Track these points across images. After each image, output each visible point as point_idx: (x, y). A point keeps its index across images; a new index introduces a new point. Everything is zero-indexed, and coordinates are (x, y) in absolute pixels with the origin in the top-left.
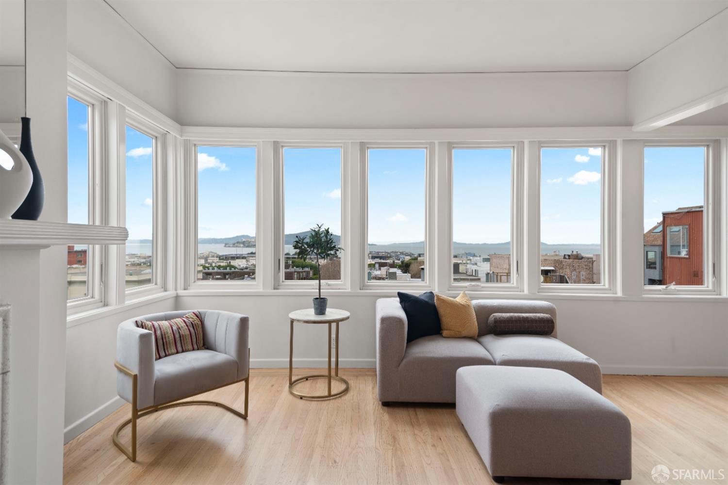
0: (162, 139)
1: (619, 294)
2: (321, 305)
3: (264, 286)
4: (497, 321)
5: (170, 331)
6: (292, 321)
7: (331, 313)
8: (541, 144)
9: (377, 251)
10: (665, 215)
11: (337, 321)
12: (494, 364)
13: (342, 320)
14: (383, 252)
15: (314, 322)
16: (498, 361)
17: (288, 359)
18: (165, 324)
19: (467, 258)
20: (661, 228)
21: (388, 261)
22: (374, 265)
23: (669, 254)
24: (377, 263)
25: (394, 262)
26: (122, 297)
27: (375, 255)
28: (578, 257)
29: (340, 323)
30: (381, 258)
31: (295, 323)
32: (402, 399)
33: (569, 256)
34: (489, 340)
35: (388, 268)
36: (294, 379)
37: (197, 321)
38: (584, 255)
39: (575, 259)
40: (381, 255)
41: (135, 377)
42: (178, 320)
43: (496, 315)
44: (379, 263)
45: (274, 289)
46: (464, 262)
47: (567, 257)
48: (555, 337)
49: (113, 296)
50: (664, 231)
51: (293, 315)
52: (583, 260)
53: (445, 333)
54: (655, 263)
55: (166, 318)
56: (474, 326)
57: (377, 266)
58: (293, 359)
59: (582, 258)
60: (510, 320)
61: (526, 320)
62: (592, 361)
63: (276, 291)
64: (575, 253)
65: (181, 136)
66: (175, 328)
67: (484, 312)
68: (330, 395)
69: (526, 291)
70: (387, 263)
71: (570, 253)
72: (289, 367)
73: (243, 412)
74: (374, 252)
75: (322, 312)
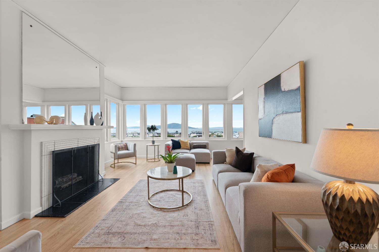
0: (118, 104)
1: (226, 140)
2: (153, 142)
4: (194, 146)
5: (120, 146)
7: (155, 144)
11: (158, 145)
15: (152, 146)
18: (119, 145)
26: (110, 140)
29: (159, 146)
31: (148, 146)
37: (126, 145)
41: (114, 153)
42: (122, 144)
43: (194, 144)
45: (145, 139)
48: (208, 149)
49: (109, 140)
51: (147, 144)
53: (181, 148)
55: (120, 144)
56: (189, 147)
60: (196, 145)
61: (200, 145)
65: (122, 103)
66: (121, 146)
67: (191, 144)
68: (155, 161)
69: (205, 139)
73: (135, 163)
75: (154, 144)
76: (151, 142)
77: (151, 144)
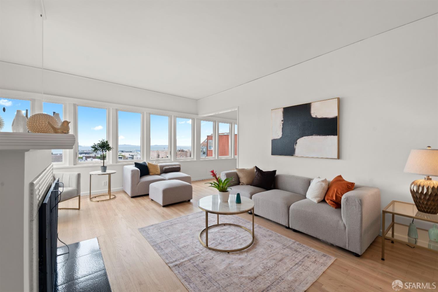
1: (195, 160)
2: (104, 168)
3: (69, 164)
4: (166, 169)
6: (91, 176)
7: (108, 171)
8: (177, 117)
9: (82, 150)
10: (208, 136)
12: (166, 180)
13: (112, 173)
14: (87, 150)
15: (101, 175)
16: (167, 179)
17: (89, 192)
19: (137, 152)
20: (206, 141)
21: (91, 155)
22: (82, 158)
23: (209, 149)
24: (84, 156)
25: (95, 155)
27: (82, 152)
28: (183, 151)
30: (86, 153)
32: (138, 195)
33: (179, 150)
34: (163, 175)
35: (92, 159)
36: (91, 198)
38: (185, 150)
39: (181, 151)
40: (85, 152)
43: (165, 167)
44: (86, 156)
45: (74, 165)
46: (136, 154)
47: (179, 151)
48: (180, 172)
50: (207, 141)
51: (91, 173)
52: (184, 152)
53: (151, 174)
54: (205, 152)
56: (159, 171)
57: (84, 158)
58: (91, 192)
59: (184, 151)
60: (169, 168)
61: (174, 168)
62: (189, 176)
63: (75, 166)
64: (181, 149)
67: (162, 167)
68: (110, 199)
69: (173, 160)
70: (91, 156)
71: (180, 149)
72: (89, 195)
74: (80, 151)
75: (105, 171)
76: (100, 168)
77: (100, 172)
